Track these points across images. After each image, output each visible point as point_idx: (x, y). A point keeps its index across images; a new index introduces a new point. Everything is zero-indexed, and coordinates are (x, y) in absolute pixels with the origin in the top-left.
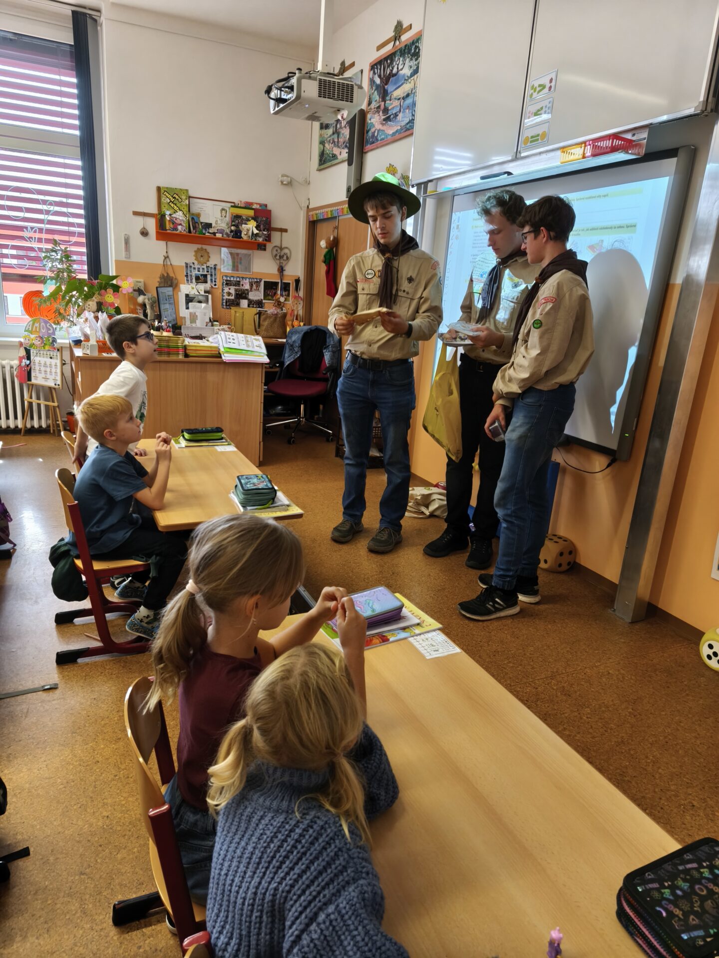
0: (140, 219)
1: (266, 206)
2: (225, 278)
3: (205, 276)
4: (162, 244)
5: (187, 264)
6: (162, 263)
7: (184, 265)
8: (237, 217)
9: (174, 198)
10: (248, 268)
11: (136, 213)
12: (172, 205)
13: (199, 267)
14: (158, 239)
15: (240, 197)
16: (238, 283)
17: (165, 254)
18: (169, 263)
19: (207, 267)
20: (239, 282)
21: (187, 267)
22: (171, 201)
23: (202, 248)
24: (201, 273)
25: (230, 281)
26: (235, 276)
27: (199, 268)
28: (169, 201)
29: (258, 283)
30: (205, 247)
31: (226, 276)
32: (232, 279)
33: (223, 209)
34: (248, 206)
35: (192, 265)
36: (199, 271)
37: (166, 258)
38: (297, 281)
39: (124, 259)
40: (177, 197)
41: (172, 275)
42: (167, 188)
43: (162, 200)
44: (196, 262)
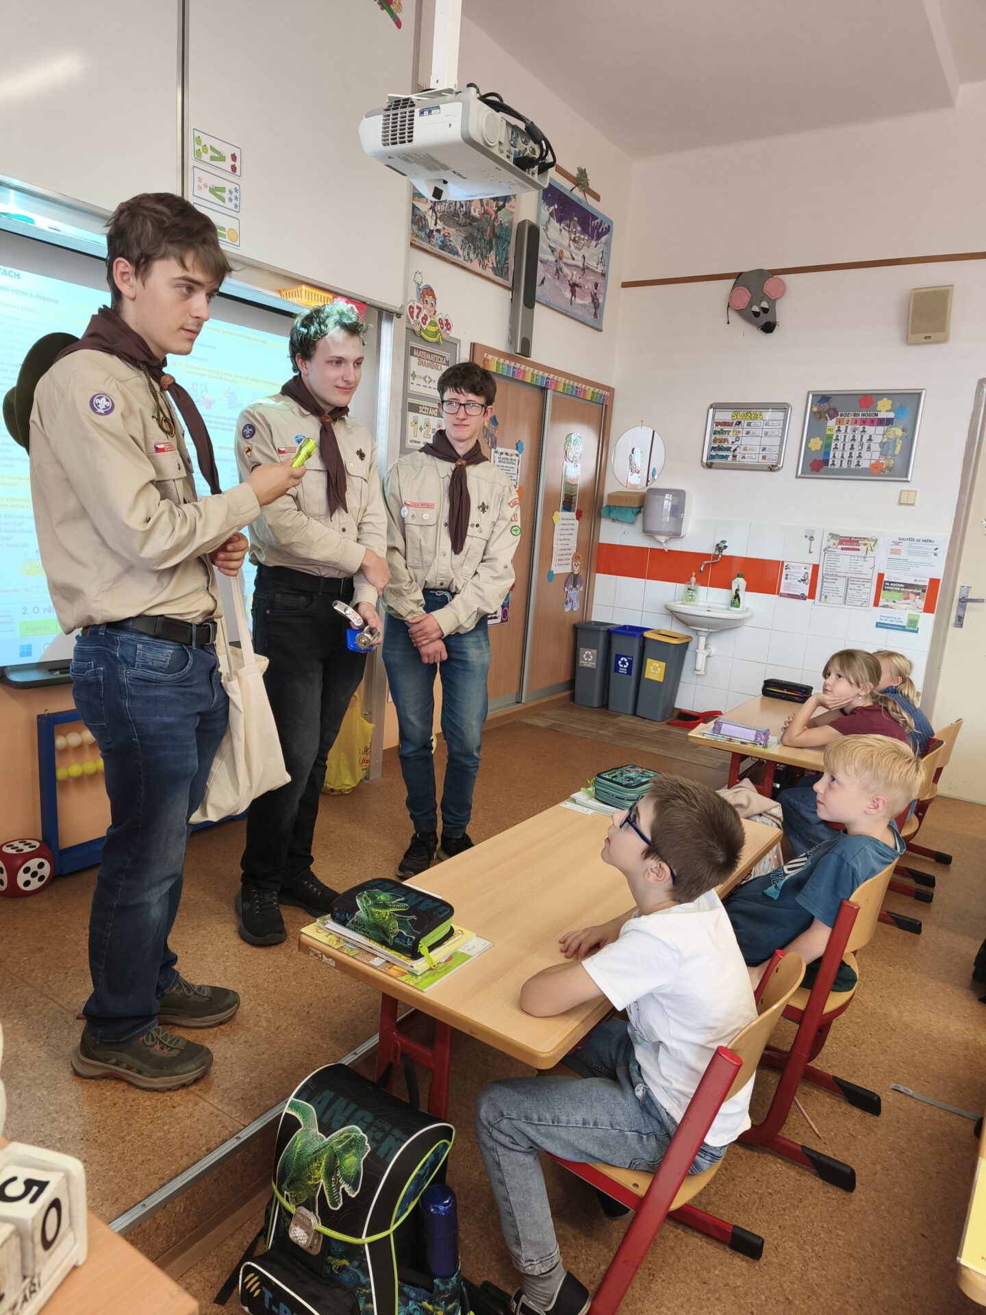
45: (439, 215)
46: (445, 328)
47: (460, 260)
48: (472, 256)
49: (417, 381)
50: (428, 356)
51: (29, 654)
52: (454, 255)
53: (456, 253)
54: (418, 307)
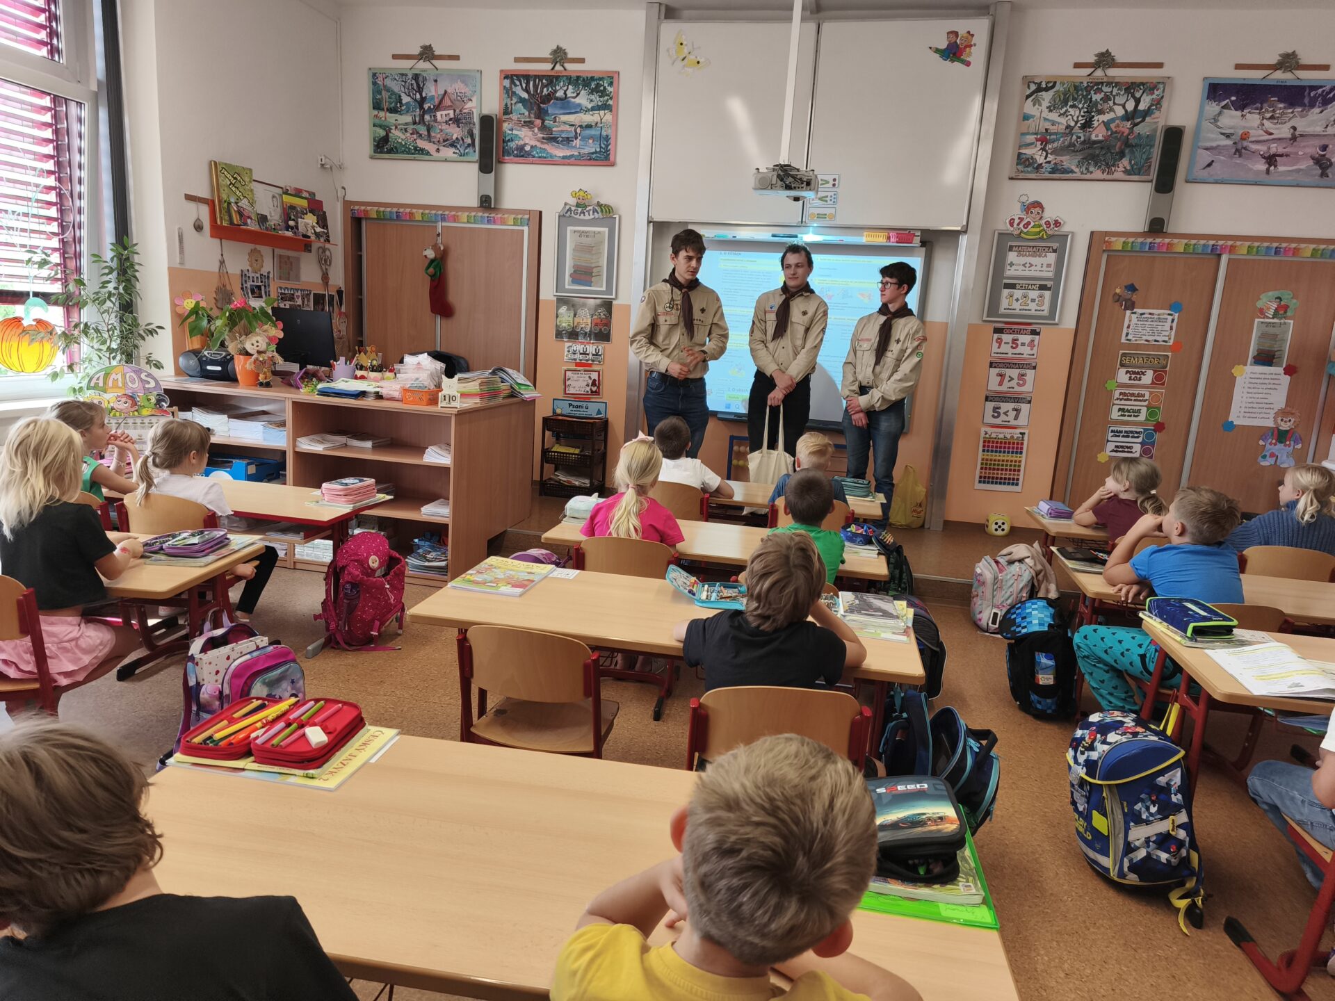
0: (192, 205)
1: (314, 194)
2: (279, 291)
3: (259, 287)
4: (217, 241)
5: (242, 271)
6: (217, 270)
7: (239, 273)
8: (292, 207)
9: (235, 178)
10: (298, 278)
11: (189, 198)
12: (234, 189)
13: (253, 275)
14: (212, 236)
15: (291, 182)
16: (292, 298)
17: (220, 257)
18: (225, 271)
19: (261, 275)
20: (293, 295)
21: (242, 275)
22: (231, 183)
23: (255, 249)
24: (255, 284)
25: (285, 294)
26: (289, 286)
27: (253, 277)
28: (229, 183)
29: (308, 295)
30: (259, 247)
31: (281, 288)
32: (286, 292)
33: (274, 197)
34: (298, 193)
35: (247, 273)
36: (253, 281)
37: (222, 263)
38: (340, 292)
39: (178, 266)
40: (239, 178)
41: (228, 288)
42: (226, 164)
43: (220, 181)
44: (250, 269)
45: (1049, 151)
46: (1052, 226)
47: (1078, 175)
48: (1091, 169)
49: (1014, 267)
50: (1029, 249)
51: (729, 408)
52: (1068, 173)
53: (1072, 172)
54: (1019, 218)
